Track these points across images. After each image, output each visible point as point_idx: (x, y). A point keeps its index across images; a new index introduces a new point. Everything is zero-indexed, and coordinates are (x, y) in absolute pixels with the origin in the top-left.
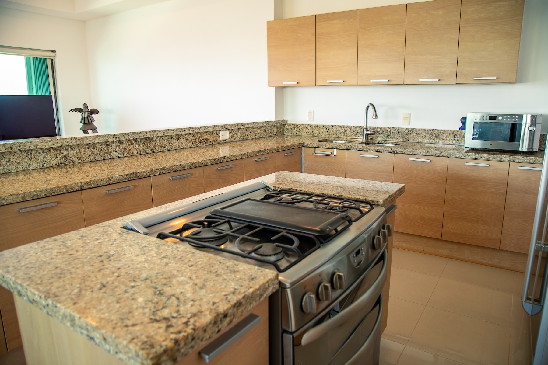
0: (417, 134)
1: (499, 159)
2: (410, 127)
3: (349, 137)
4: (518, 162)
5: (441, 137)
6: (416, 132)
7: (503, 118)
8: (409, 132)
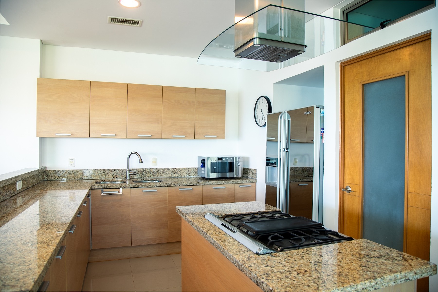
0: (163, 172)
1: (230, 183)
2: (158, 167)
3: (110, 178)
4: (239, 183)
5: (179, 173)
6: (162, 171)
7: (226, 159)
8: (158, 171)
